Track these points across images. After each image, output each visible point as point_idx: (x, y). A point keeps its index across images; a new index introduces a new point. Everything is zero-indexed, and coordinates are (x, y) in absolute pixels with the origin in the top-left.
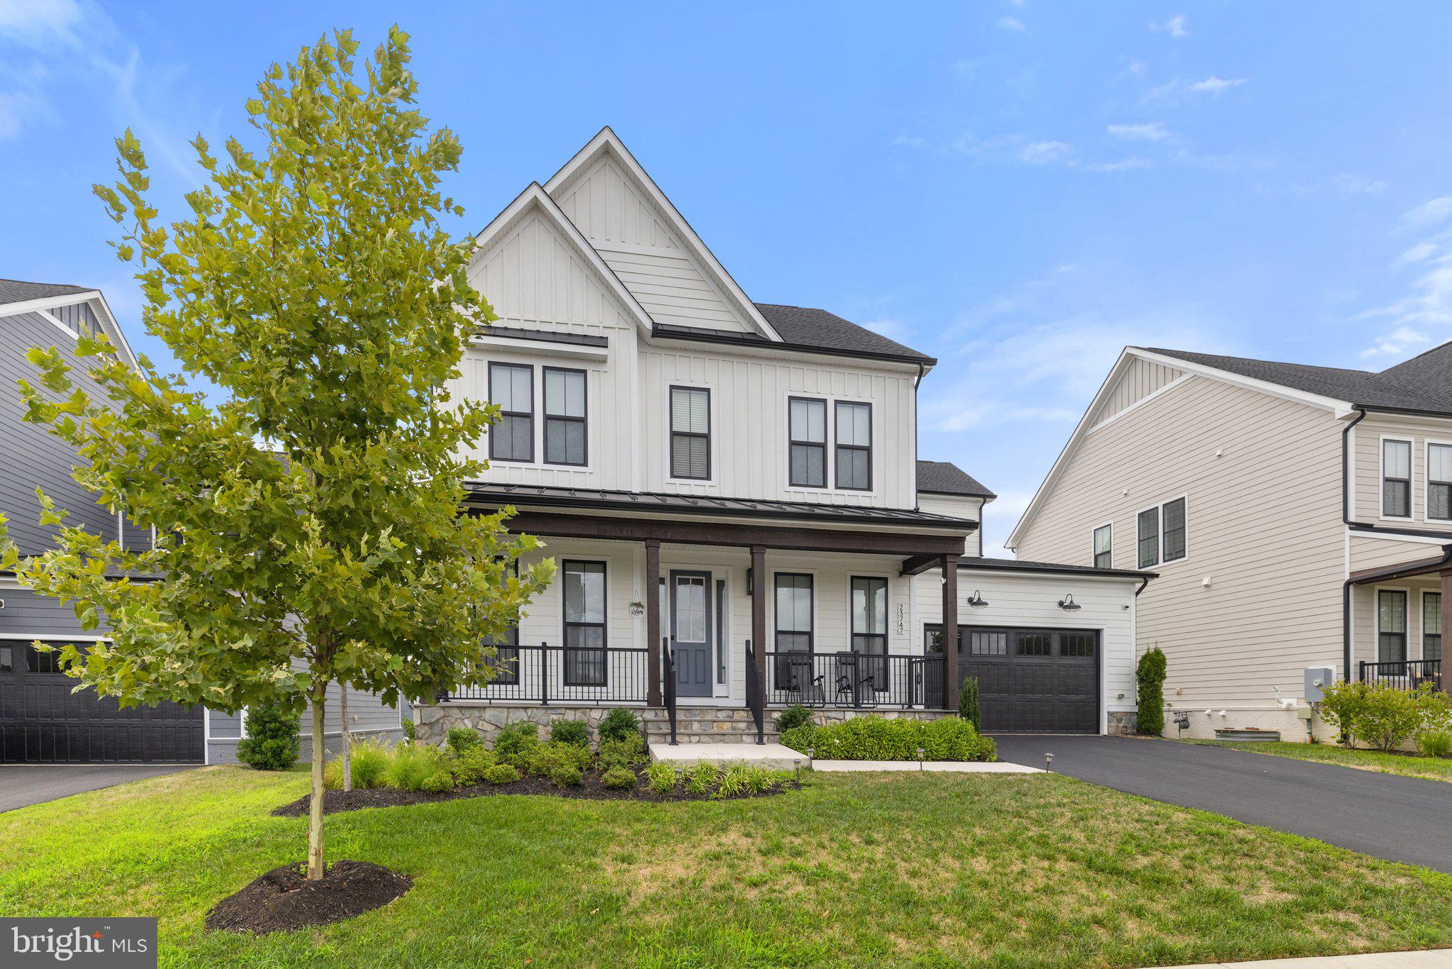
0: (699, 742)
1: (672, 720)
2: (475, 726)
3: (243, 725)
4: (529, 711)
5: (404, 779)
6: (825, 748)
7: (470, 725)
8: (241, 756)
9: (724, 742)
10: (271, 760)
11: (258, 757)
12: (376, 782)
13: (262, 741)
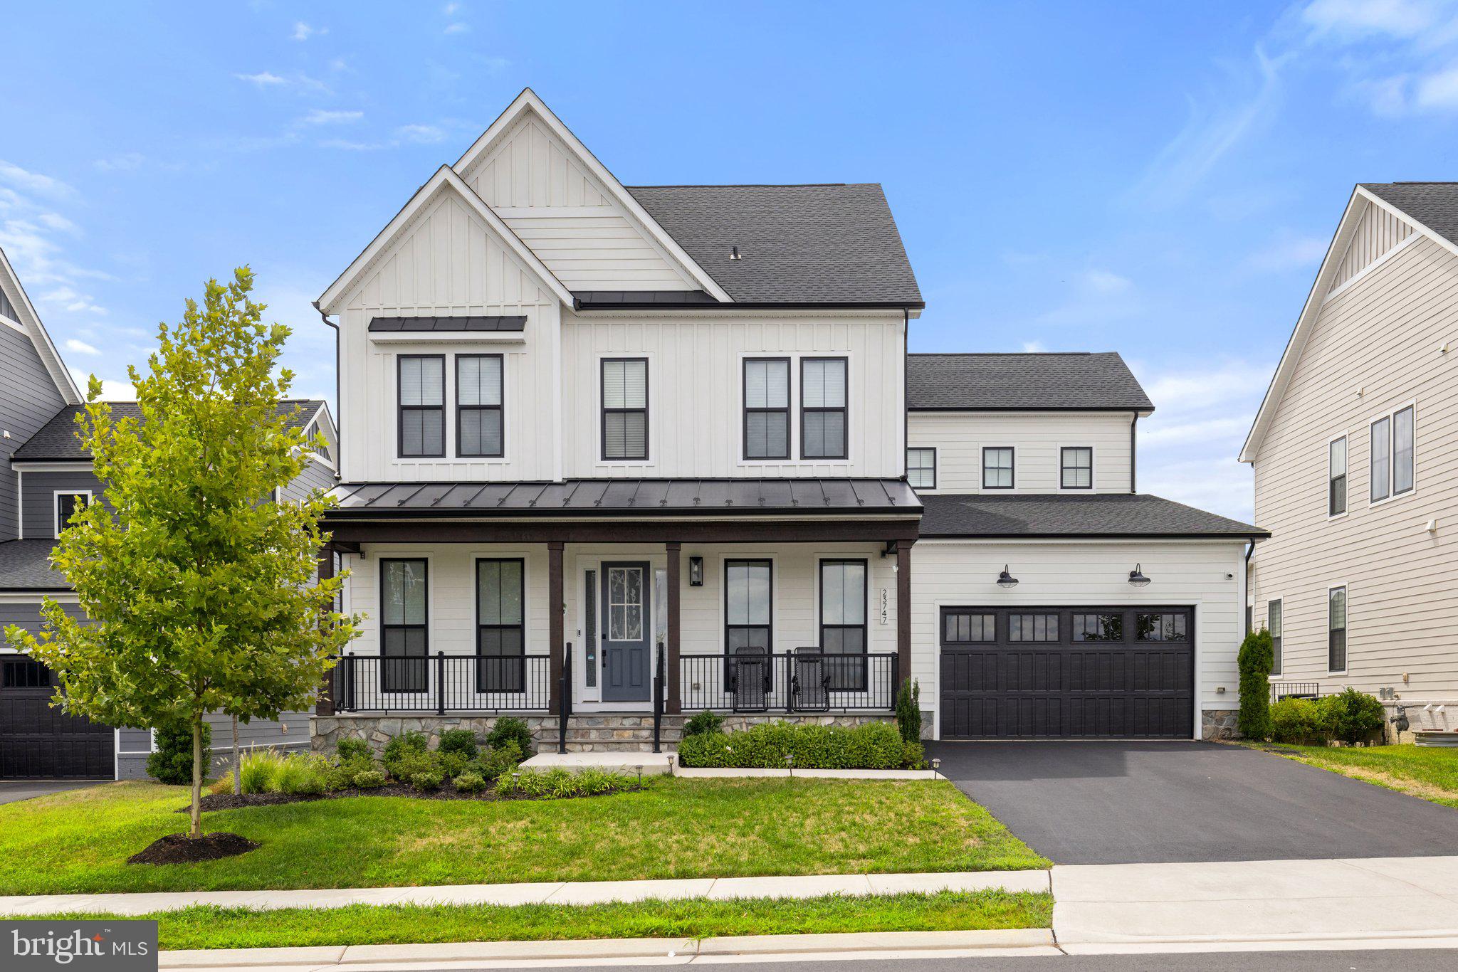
0: (592, 750)
1: (563, 729)
2: (369, 737)
3: (153, 738)
4: (423, 722)
5: (286, 783)
6: (718, 756)
7: (364, 737)
8: (151, 771)
9: (618, 750)
10: (182, 775)
11: (168, 771)
12: (264, 788)
13: (172, 755)
